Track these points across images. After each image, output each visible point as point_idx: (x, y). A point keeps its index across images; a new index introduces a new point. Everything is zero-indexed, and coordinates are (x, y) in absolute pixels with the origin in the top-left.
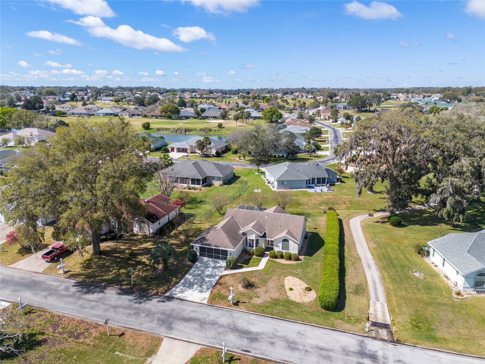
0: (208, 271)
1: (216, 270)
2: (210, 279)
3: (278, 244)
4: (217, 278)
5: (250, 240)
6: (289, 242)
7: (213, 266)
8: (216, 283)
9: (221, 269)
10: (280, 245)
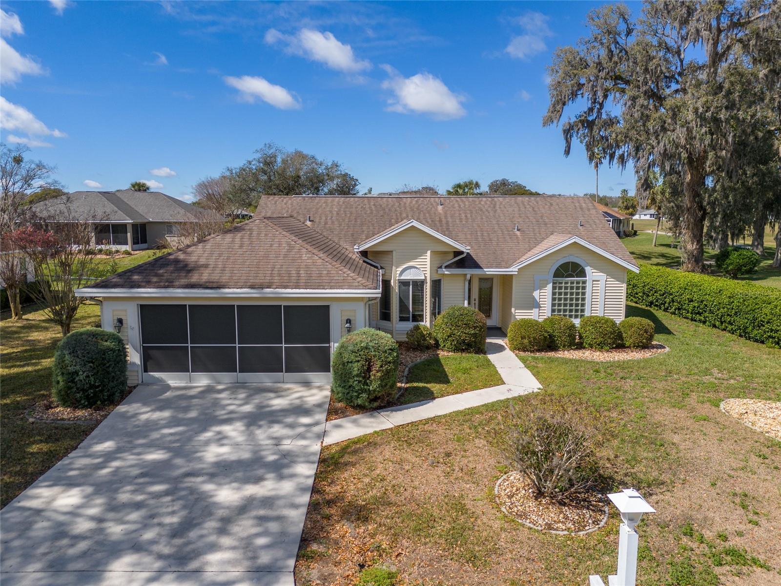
0: (221, 439)
1: (277, 430)
2: (251, 490)
3: (536, 294)
4: (306, 471)
5: (404, 284)
6: (583, 273)
7: (248, 408)
8: (313, 507)
9: (305, 420)
10: (545, 295)
